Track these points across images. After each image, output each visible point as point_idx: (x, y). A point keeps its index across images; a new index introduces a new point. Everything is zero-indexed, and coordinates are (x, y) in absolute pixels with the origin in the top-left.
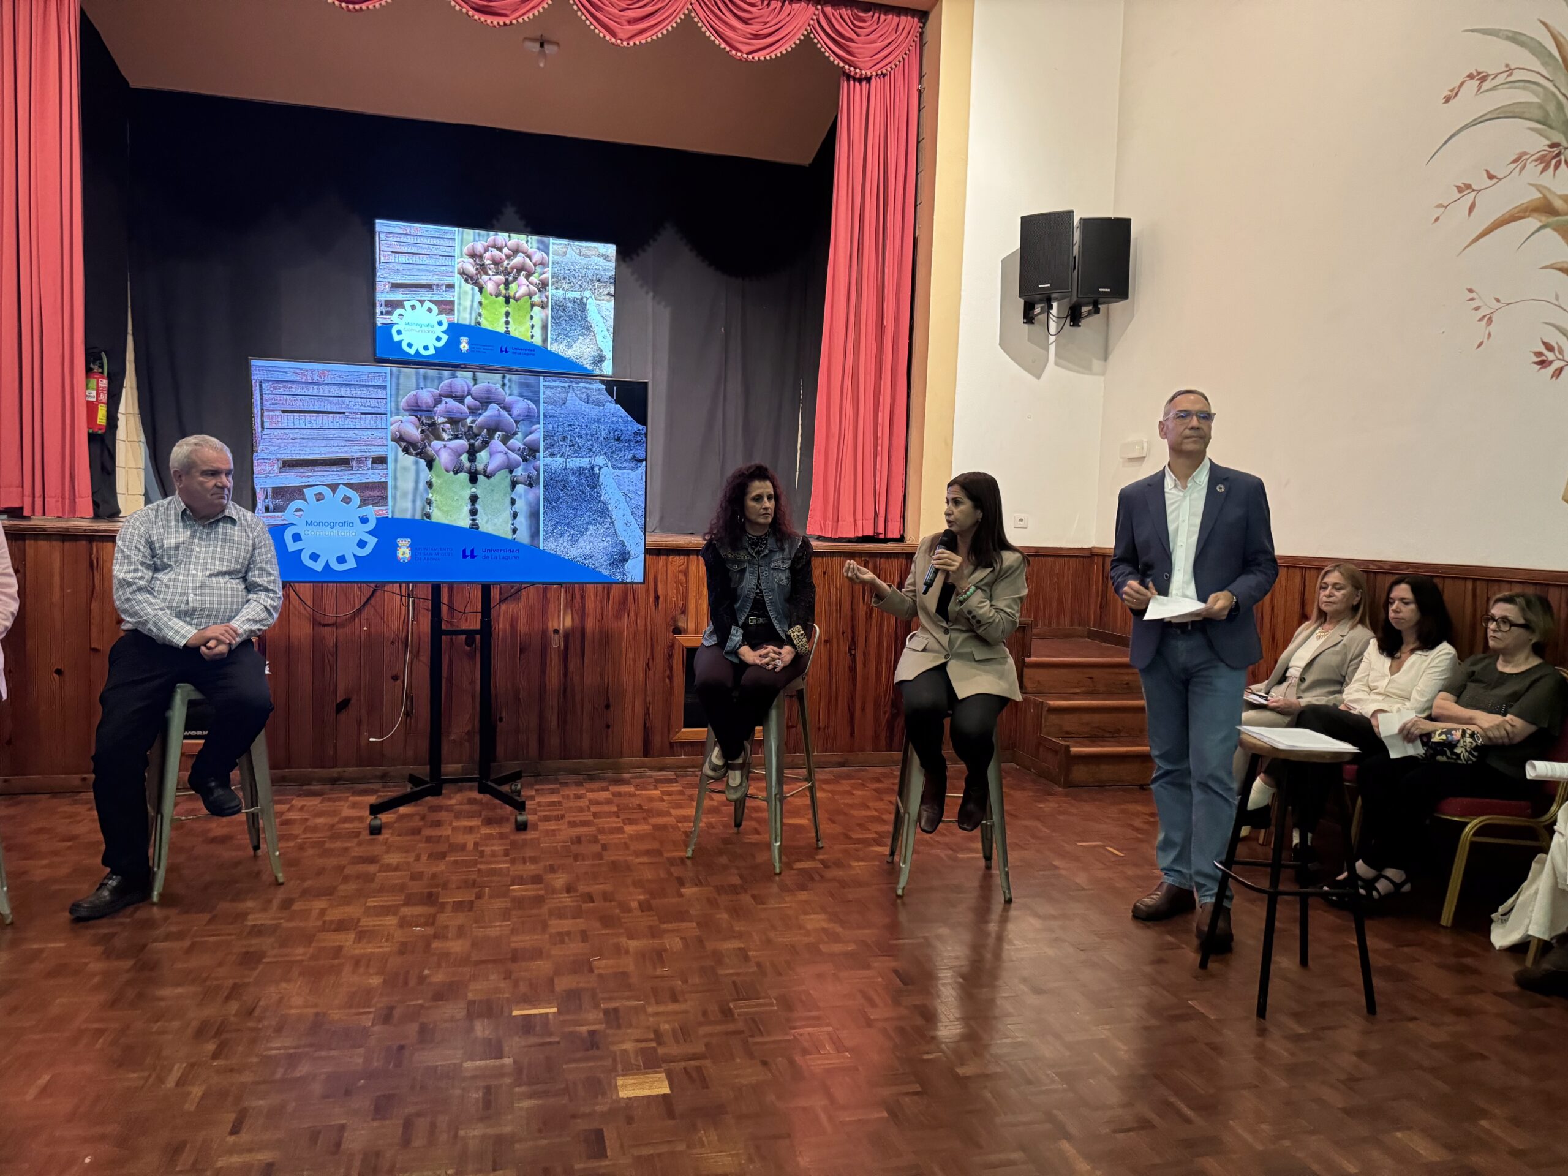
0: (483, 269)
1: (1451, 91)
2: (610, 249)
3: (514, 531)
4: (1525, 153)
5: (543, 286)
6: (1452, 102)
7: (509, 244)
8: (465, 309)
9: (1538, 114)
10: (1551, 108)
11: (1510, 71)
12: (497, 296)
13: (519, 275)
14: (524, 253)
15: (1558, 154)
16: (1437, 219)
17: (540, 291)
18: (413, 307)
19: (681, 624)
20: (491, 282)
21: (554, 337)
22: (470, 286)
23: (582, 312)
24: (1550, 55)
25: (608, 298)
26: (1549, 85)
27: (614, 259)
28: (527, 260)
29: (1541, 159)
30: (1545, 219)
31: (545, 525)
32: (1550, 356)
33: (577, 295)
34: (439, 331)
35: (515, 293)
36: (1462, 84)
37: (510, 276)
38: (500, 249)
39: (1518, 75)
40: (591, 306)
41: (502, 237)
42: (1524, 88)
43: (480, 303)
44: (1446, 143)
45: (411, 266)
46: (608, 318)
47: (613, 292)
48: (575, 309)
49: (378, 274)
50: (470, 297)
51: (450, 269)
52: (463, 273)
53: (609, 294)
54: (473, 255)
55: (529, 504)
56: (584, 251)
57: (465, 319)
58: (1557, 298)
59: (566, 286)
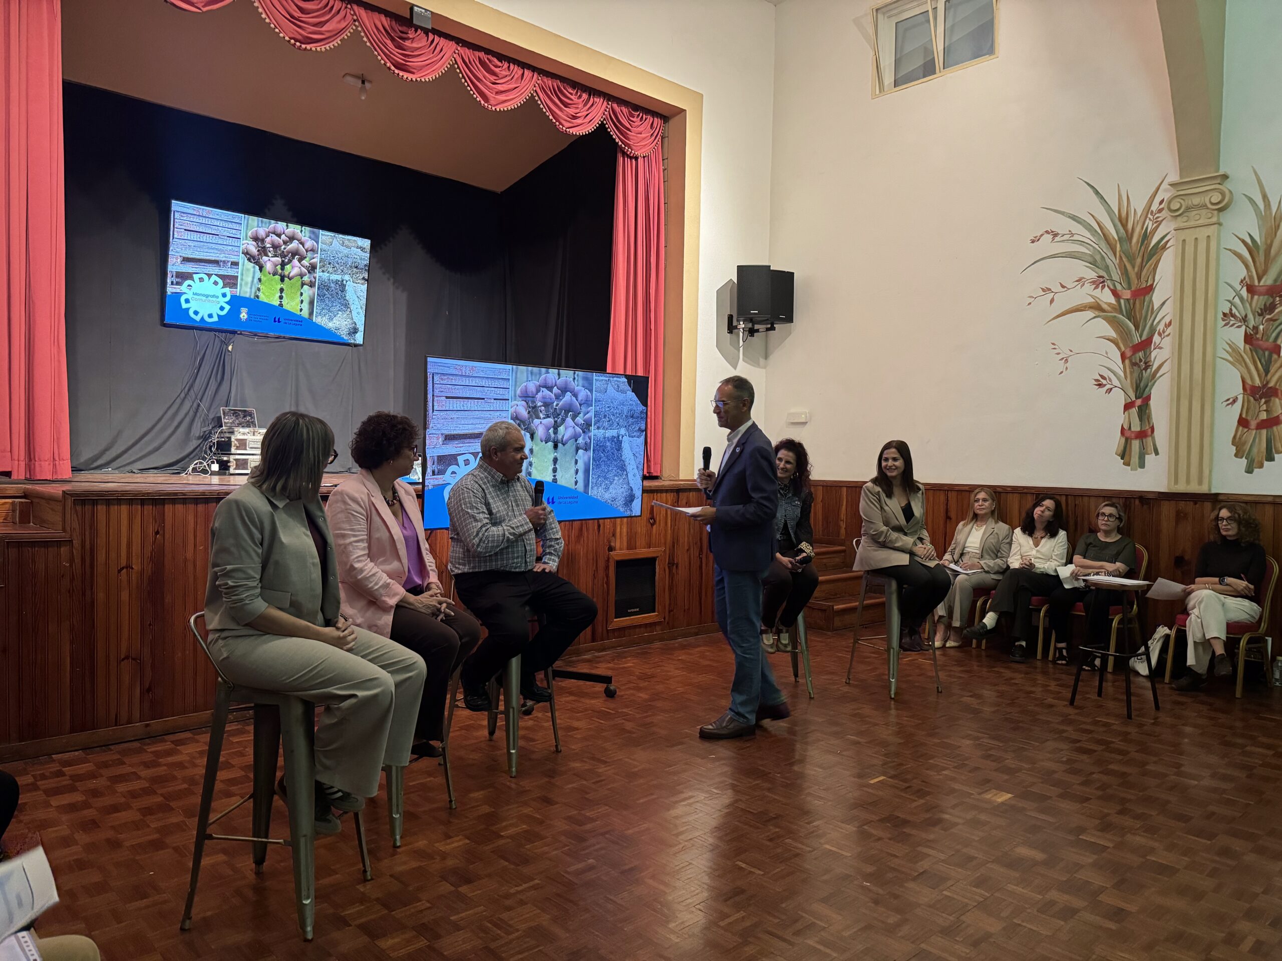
0: (263, 251)
1: (1035, 237)
2: (366, 243)
3: (576, 483)
4: (1084, 278)
5: (312, 268)
6: (1035, 243)
7: (286, 231)
8: (246, 284)
9: (1090, 259)
10: (1098, 258)
11: (1073, 235)
12: (274, 275)
13: (294, 258)
14: (298, 240)
15: (1103, 282)
16: (1030, 304)
17: (309, 272)
18: (201, 280)
19: (612, 544)
20: (270, 262)
21: (319, 311)
22: (252, 265)
23: (342, 292)
24: (1096, 231)
25: (363, 281)
26: (1096, 246)
27: (368, 251)
28: (301, 246)
29: (1093, 282)
30: (1097, 313)
31: (593, 478)
32: (1104, 382)
33: (339, 277)
34: (222, 301)
35: (290, 273)
36: (1042, 235)
37: (287, 257)
38: (279, 236)
39: (1076, 237)
40: (350, 287)
41: (281, 226)
42: (1081, 245)
43: (260, 280)
44: (1033, 264)
45: (202, 244)
46: (361, 298)
47: (366, 278)
48: (337, 289)
49: (171, 248)
50: (251, 275)
51: (236, 249)
52: (246, 253)
53: (364, 278)
54: (256, 239)
55: (585, 464)
56: (346, 242)
57: (247, 292)
58: (1107, 353)
59: (330, 270)
